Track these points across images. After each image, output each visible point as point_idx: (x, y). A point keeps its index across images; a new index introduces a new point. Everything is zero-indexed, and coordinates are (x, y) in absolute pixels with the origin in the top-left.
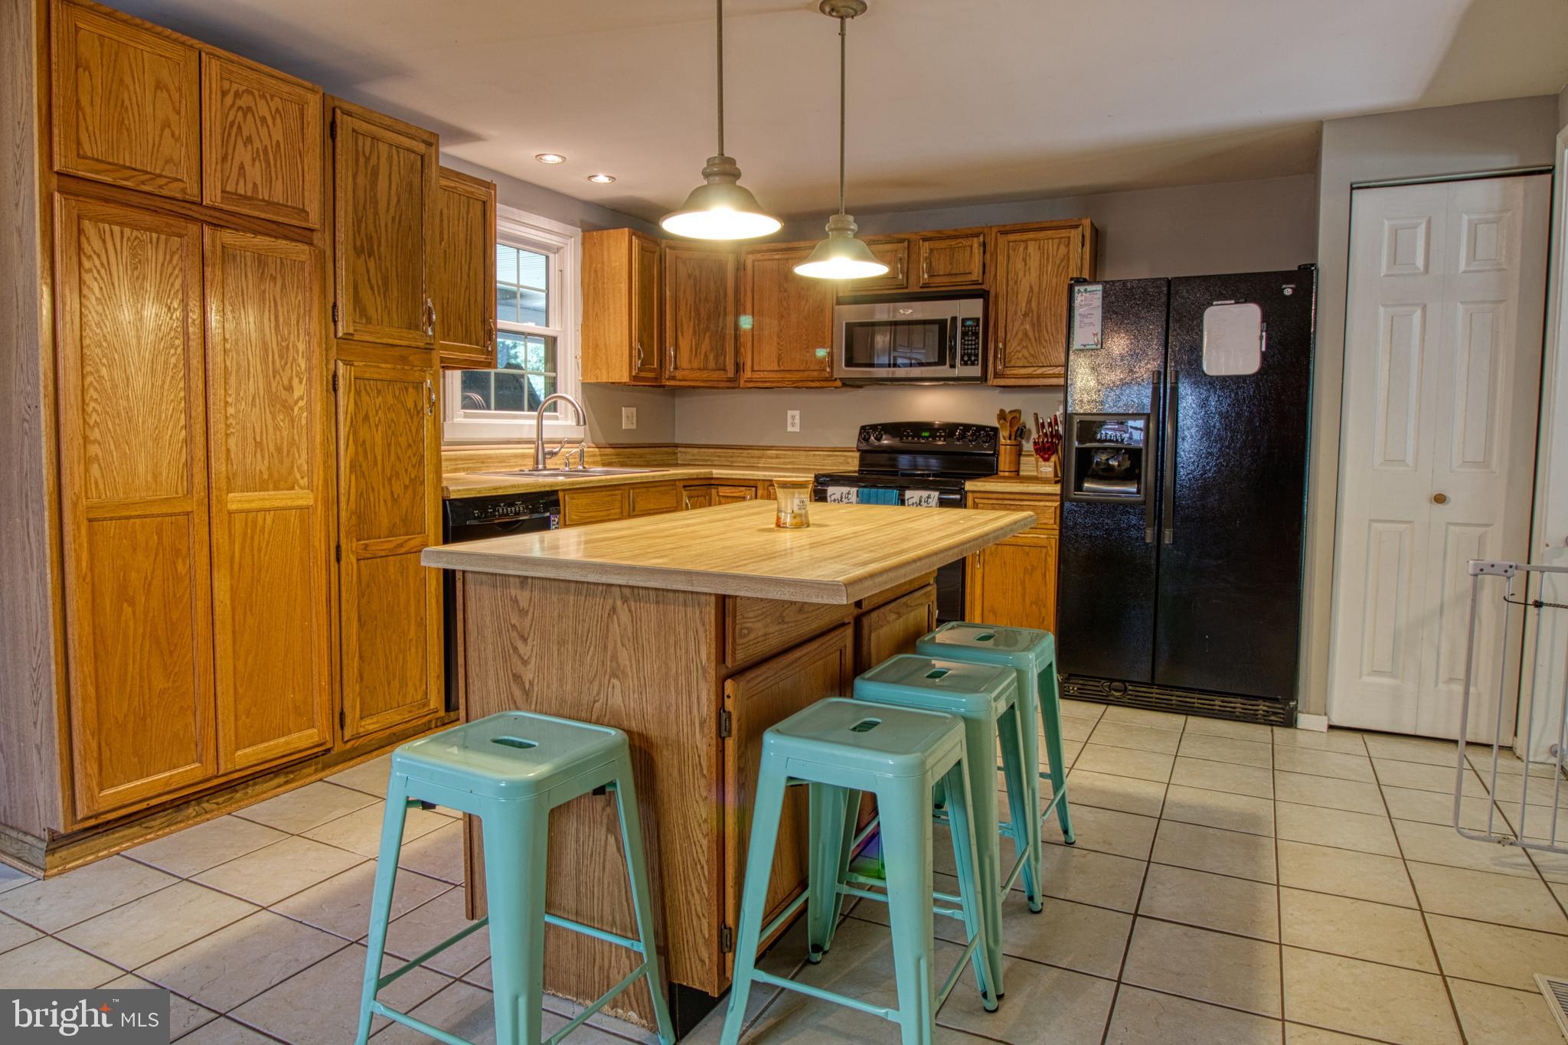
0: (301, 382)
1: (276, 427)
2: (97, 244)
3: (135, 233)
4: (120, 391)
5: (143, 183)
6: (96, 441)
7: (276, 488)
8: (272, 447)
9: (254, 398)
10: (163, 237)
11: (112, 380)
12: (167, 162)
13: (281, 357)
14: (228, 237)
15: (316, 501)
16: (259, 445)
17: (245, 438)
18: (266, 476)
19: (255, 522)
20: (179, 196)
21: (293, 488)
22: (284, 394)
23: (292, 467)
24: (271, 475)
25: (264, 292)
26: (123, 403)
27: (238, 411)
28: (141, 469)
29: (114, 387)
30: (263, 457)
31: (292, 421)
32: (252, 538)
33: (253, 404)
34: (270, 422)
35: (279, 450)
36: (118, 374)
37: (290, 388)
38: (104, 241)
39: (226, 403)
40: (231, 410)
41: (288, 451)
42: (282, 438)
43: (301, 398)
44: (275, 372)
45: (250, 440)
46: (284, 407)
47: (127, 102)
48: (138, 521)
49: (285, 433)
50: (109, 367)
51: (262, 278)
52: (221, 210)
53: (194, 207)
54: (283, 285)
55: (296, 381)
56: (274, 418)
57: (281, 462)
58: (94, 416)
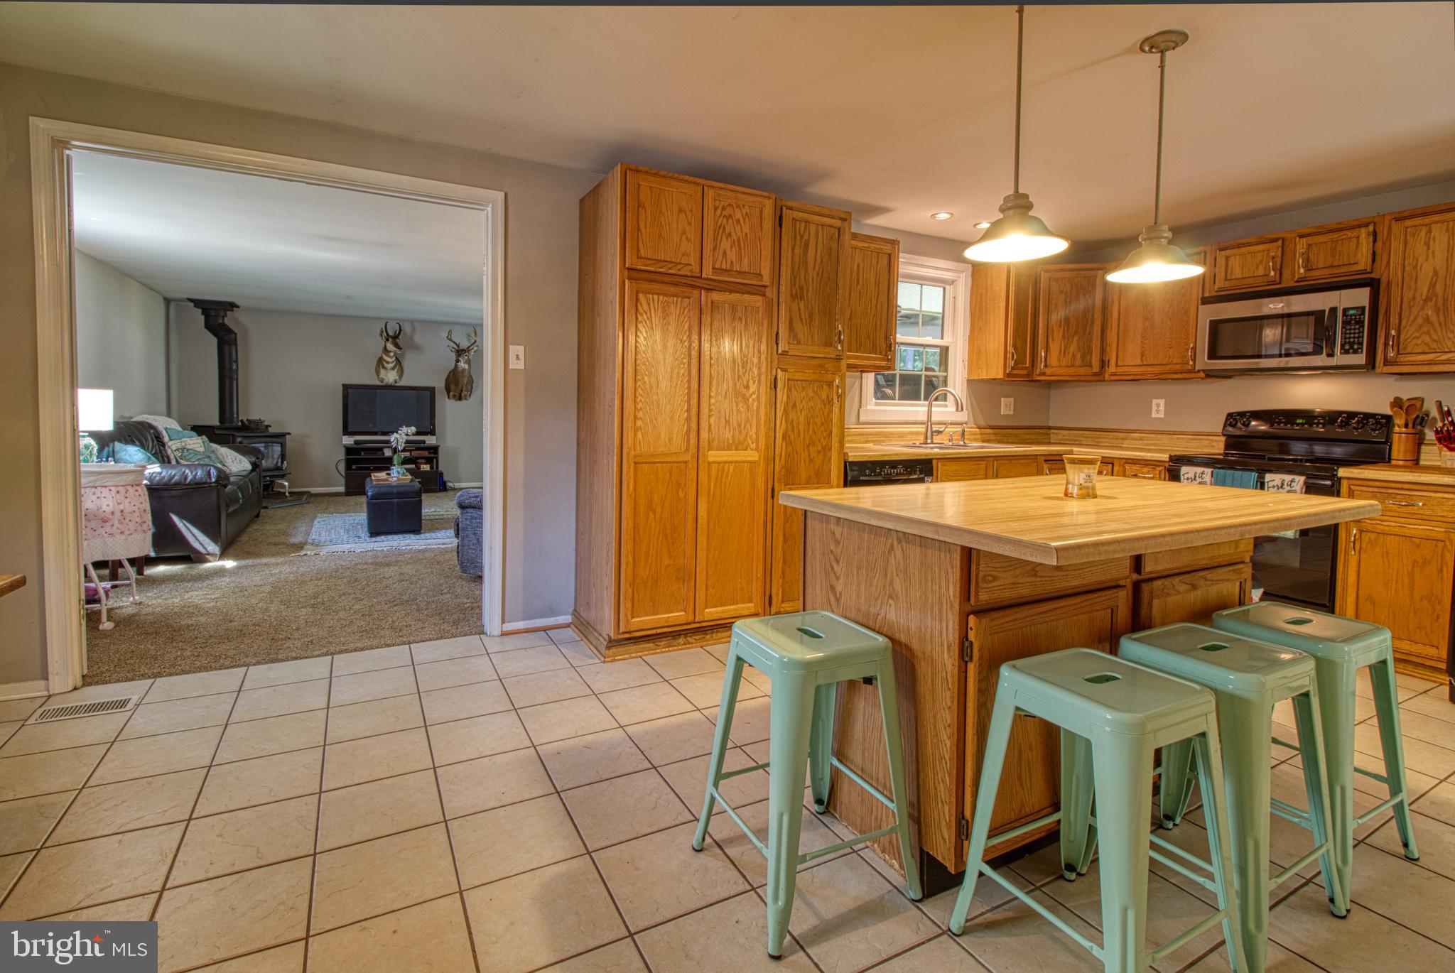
0: (754, 383)
1: (738, 411)
2: (645, 306)
3: (665, 298)
4: (654, 389)
5: (670, 269)
6: (641, 419)
7: (737, 449)
8: (735, 424)
9: (726, 394)
10: (680, 299)
11: (650, 383)
12: (683, 255)
13: (743, 368)
14: (715, 296)
15: (760, 458)
16: (727, 422)
17: (720, 418)
18: (731, 441)
19: (723, 470)
20: (689, 274)
21: (746, 449)
22: (744, 390)
23: (746, 436)
24: (734, 441)
25: (735, 328)
26: (655, 397)
27: (717, 401)
28: (663, 436)
29: (651, 387)
30: (730, 429)
31: (748, 407)
32: (721, 479)
33: (726, 397)
34: (735, 408)
35: (739, 425)
36: (653, 380)
37: (747, 387)
38: (649, 305)
39: (710, 396)
40: (713, 401)
41: (745, 427)
42: (741, 418)
43: (754, 393)
44: (739, 377)
45: (723, 419)
46: (743, 398)
47: (663, 223)
48: (660, 465)
49: (743, 415)
50: (649, 376)
51: (734, 320)
52: (712, 280)
53: (698, 280)
54: (746, 322)
55: (751, 382)
56: (737, 406)
57: (740, 433)
58: (640, 404)
